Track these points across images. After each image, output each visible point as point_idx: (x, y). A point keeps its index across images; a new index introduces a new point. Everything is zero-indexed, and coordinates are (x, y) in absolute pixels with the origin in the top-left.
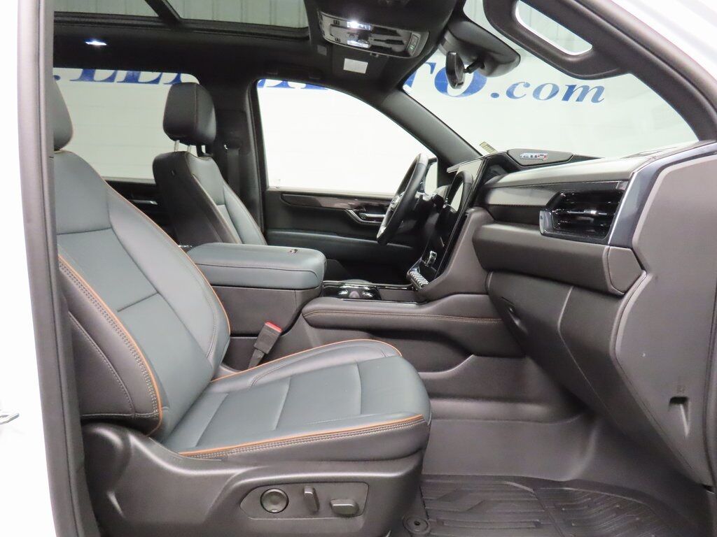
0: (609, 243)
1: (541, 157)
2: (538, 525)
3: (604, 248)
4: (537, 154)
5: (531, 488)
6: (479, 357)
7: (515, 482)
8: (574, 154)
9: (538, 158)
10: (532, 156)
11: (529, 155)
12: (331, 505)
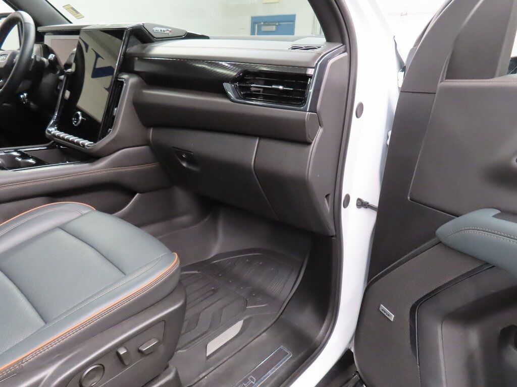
0: (308, 110)
1: (168, 32)
2: (215, 291)
3: (305, 114)
4: (165, 29)
5: (196, 270)
6: (144, 194)
7: (185, 271)
8: (188, 32)
9: (165, 32)
10: (161, 31)
11: (159, 29)
12: (140, 351)
